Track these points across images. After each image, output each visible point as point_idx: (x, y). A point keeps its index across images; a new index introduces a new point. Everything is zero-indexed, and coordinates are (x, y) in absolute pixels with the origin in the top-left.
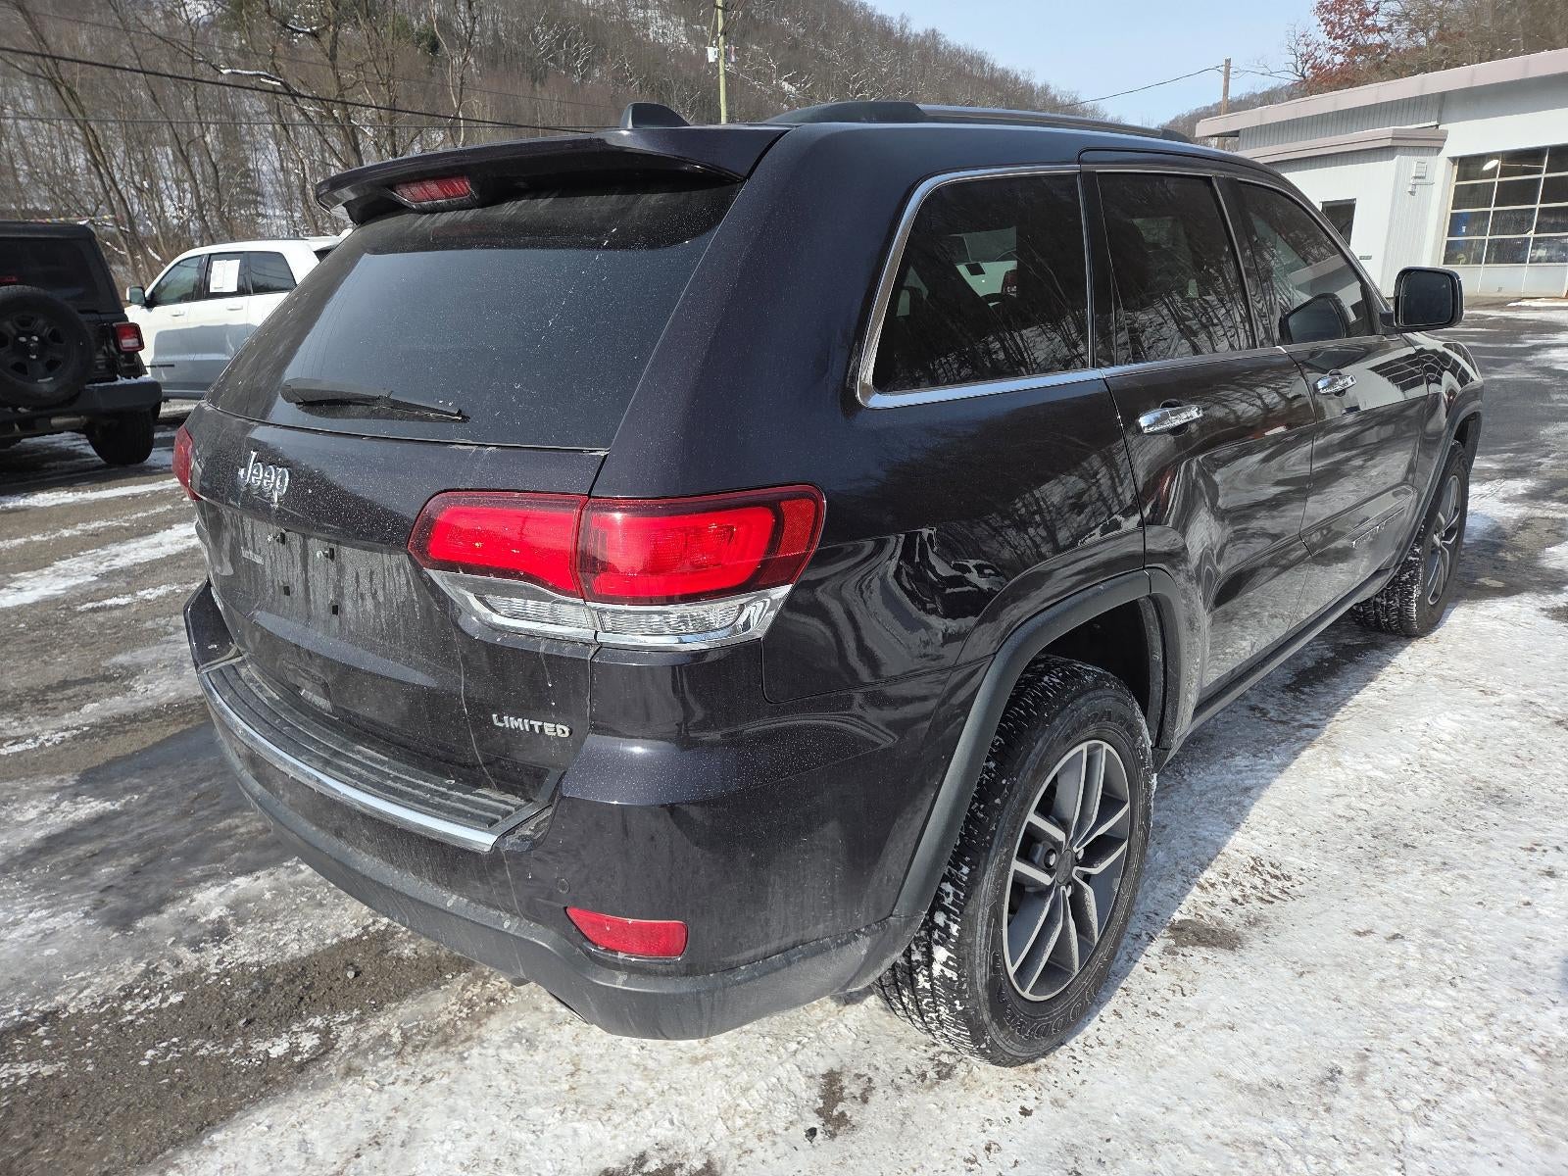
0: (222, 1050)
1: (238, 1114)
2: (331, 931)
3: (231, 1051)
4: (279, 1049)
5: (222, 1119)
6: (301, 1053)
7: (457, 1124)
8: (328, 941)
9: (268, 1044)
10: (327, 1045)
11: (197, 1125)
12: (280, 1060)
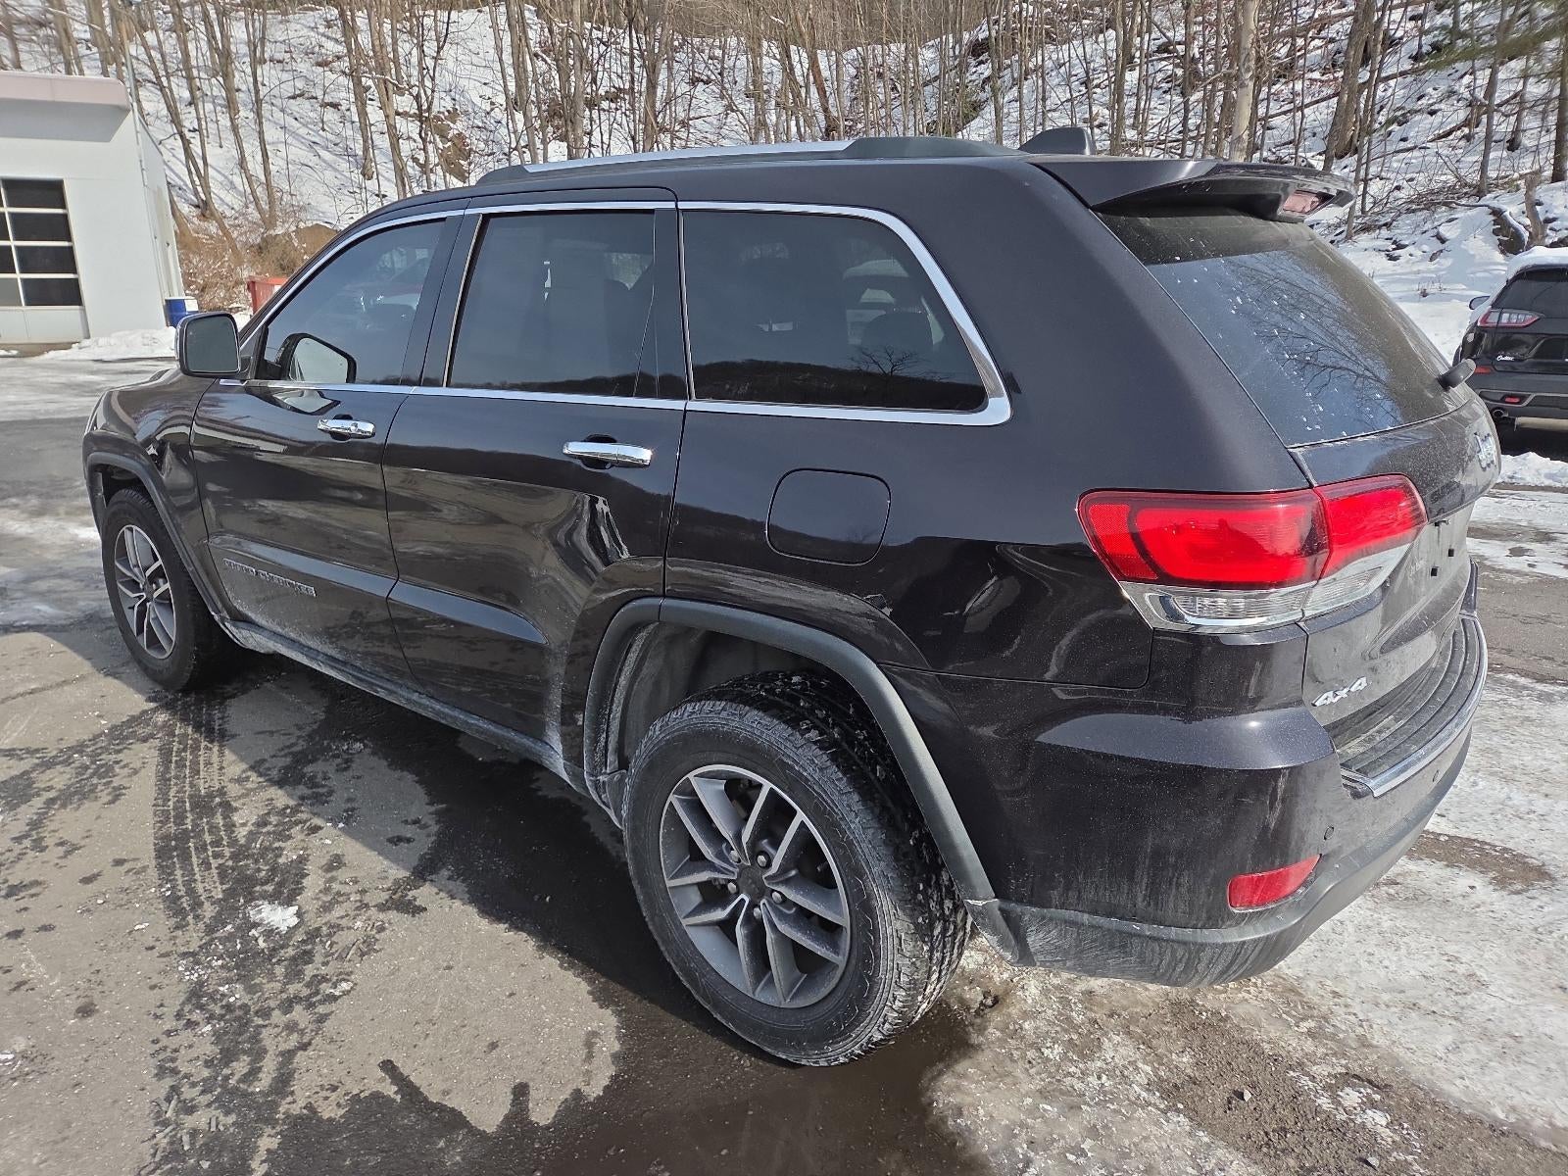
0: (1416, 1167)
1: (1468, 1111)
2: (1189, 1142)
3: (1410, 1158)
4: (1378, 1119)
5: (1481, 1122)
6: (1368, 1096)
7: (1364, 965)
8: (1206, 1139)
9: (1380, 1129)
10: (1349, 1078)
11: (1503, 1139)
12: (1388, 1110)
